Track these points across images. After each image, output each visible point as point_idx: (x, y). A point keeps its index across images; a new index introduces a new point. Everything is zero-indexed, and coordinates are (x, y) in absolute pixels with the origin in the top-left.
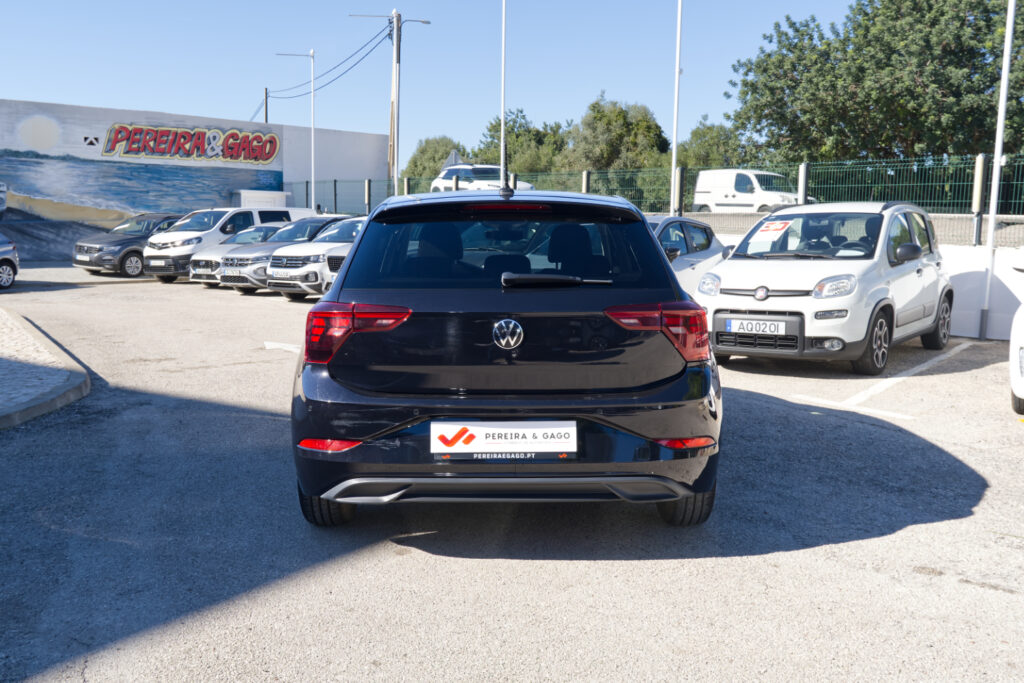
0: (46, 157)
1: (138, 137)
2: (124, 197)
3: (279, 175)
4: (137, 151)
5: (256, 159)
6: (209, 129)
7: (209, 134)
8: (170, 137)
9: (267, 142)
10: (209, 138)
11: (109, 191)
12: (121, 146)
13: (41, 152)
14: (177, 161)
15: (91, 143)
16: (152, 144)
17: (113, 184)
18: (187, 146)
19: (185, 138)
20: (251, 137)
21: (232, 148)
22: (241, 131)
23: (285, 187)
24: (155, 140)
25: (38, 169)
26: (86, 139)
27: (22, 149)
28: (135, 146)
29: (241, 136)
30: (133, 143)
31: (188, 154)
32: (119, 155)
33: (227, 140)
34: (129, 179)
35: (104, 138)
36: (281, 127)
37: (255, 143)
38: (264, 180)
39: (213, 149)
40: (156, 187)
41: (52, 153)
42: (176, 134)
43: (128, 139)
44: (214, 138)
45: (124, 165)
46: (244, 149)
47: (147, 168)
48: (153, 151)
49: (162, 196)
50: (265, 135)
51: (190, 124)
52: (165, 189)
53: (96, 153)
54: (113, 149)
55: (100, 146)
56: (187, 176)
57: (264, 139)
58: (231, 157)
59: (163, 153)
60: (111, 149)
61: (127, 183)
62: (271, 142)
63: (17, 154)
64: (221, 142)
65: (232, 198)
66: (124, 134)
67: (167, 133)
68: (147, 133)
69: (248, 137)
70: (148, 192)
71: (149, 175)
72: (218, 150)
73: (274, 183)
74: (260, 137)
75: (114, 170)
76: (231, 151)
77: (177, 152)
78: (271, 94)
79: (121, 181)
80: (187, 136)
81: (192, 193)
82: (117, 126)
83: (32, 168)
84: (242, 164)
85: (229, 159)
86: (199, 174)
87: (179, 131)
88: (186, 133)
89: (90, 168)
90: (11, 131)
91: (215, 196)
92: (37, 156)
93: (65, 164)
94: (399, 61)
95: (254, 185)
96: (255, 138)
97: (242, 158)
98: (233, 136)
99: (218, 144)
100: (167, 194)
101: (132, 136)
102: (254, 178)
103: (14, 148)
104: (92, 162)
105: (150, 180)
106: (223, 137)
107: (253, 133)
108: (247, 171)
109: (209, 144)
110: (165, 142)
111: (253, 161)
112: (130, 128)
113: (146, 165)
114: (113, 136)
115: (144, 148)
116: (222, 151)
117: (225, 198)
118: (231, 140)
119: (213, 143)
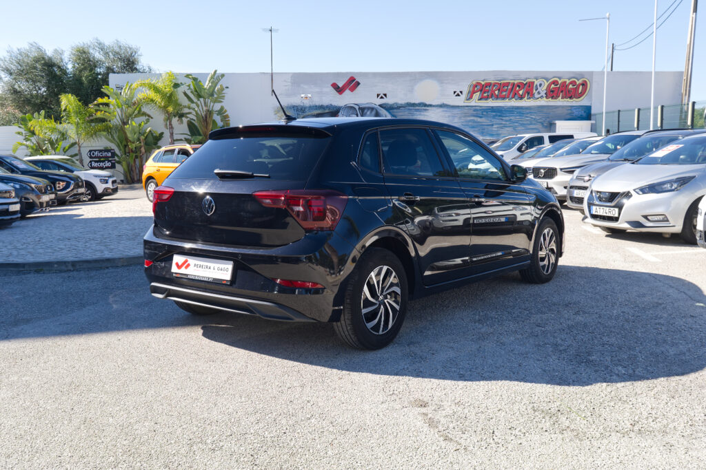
0: (430, 106)
1: (487, 88)
2: (476, 129)
3: (588, 109)
4: (487, 98)
5: (571, 98)
6: (537, 80)
7: (537, 83)
8: (509, 87)
9: (579, 85)
10: (536, 85)
11: (467, 125)
12: (477, 95)
13: (428, 103)
14: (514, 103)
15: (458, 95)
16: (496, 92)
17: (470, 121)
18: (521, 92)
19: (519, 87)
20: (568, 82)
21: (552, 91)
22: (560, 78)
23: (592, 117)
24: (499, 90)
25: (425, 113)
26: (455, 92)
27: (417, 102)
28: (485, 95)
29: (560, 82)
30: (484, 93)
31: (521, 98)
32: (475, 102)
33: (549, 86)
34: (481, 117)
35: (465, 91)
36: (591, 73)
37: (571, 86)
38: (576, 113)
39: (539, 93)
40: (498, 121)
41: (434, 104)
42: (513, 84)
43: (481, 91)
44: (540, 85)
45: (477, 108)
46: (562, 92)
47: (493, 109)
48: (497, 97)
49: (502, 128)
50: (578, 80)
51: (523, 77)
52: (504, 123)
53: (460, 101)
54: (471, 97)
55: (463, 97)
56: (520, 113)
57: (578, 83)
58: (552, 98)
59: (504, 98)
60: (470, 97)
61: (479, 120)
62: (583, 85)
63: (414, 105)
64: (545, 88)
65: (551, 126)
66: (479, 87)
67: (507, 84)
68: (494, 85)
69: (565, 82)
70: (493, 125)
71: (494, 114)
72: (543, 94)
73: (584, 115)
74: (575, 82)
75: (472, 112)
76: (551, 94)
77: (513, 97)
78: (616, 48)
79: (475, 119)
80: (521, 85)
81: (522, 125)
82: (474, 83)
83: (422, 113)
84: (560, 102)
85: (550, 99)
86: (528, 111)
87: (516, 82)
88: (520, 83)
89: (456, 111)
90: (411, 91)
91: (539, 126)
92: (425, 105)
93: (441, 109)
94: (695, 10)
95: (569, 117)
96: (571, 83)
97: (560, 98)
98: (555, 83)
99: (543, 90)
100: (505, 126)
101: (484, 89)
102: (570, 111)
103: (413, 102)
104: (458, 107)
105: (494, 117)
106: (547, 84)
107: (569, 79)
108: (563, 107)
109: (537, 89)
110: (505, 91)
111: (569, 99)
112: (483, 83)
113: (492, 107)
114: (471, 89)
115: (492, 96)
116: (546, 94)
117: (546, 127)
118: (553, 86)
119: (539, 89)
